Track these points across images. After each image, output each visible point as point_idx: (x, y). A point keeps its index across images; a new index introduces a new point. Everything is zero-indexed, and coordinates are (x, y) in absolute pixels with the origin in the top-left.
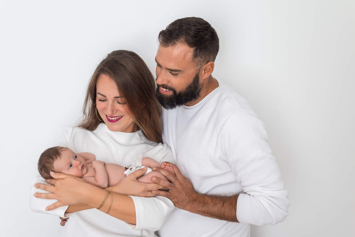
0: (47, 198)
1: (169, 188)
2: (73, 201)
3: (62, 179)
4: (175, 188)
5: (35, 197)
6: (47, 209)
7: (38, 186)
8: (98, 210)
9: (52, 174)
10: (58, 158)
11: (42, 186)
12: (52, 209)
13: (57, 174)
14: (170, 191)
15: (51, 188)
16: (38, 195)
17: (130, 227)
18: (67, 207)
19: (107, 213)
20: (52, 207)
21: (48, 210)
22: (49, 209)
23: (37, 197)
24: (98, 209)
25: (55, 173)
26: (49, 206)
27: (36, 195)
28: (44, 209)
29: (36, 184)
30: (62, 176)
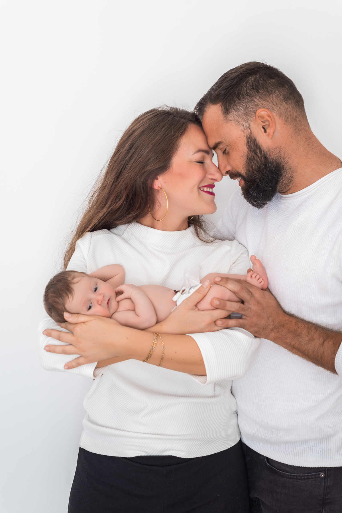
0: (65, 353)
1: (242, 312)
2: (103, 355)
3: (82, 324)
4: (249, 310)
5: (47, 351)
6: (66, 367)
7: (48, 333)
8: (145, 363)
9: (66, 315)
10: (70, 295)
11: (55, 333)
12: (73, 367)
13: (75, 316)
14: (244, 317)
15: (69, 337)
16: (50, 349)
17: (197, 380)
18: (96, 363)
19: (159, 365)
20: (74, 364)
21: (67, 369)
22: (69, 366)
23: (49, 351)
24: (144, 361)
25: (70, 315)
26: (68, 363)
27: (47, 348)
28: (61, 366)
29: (45, 330)
30: (82, 319)
